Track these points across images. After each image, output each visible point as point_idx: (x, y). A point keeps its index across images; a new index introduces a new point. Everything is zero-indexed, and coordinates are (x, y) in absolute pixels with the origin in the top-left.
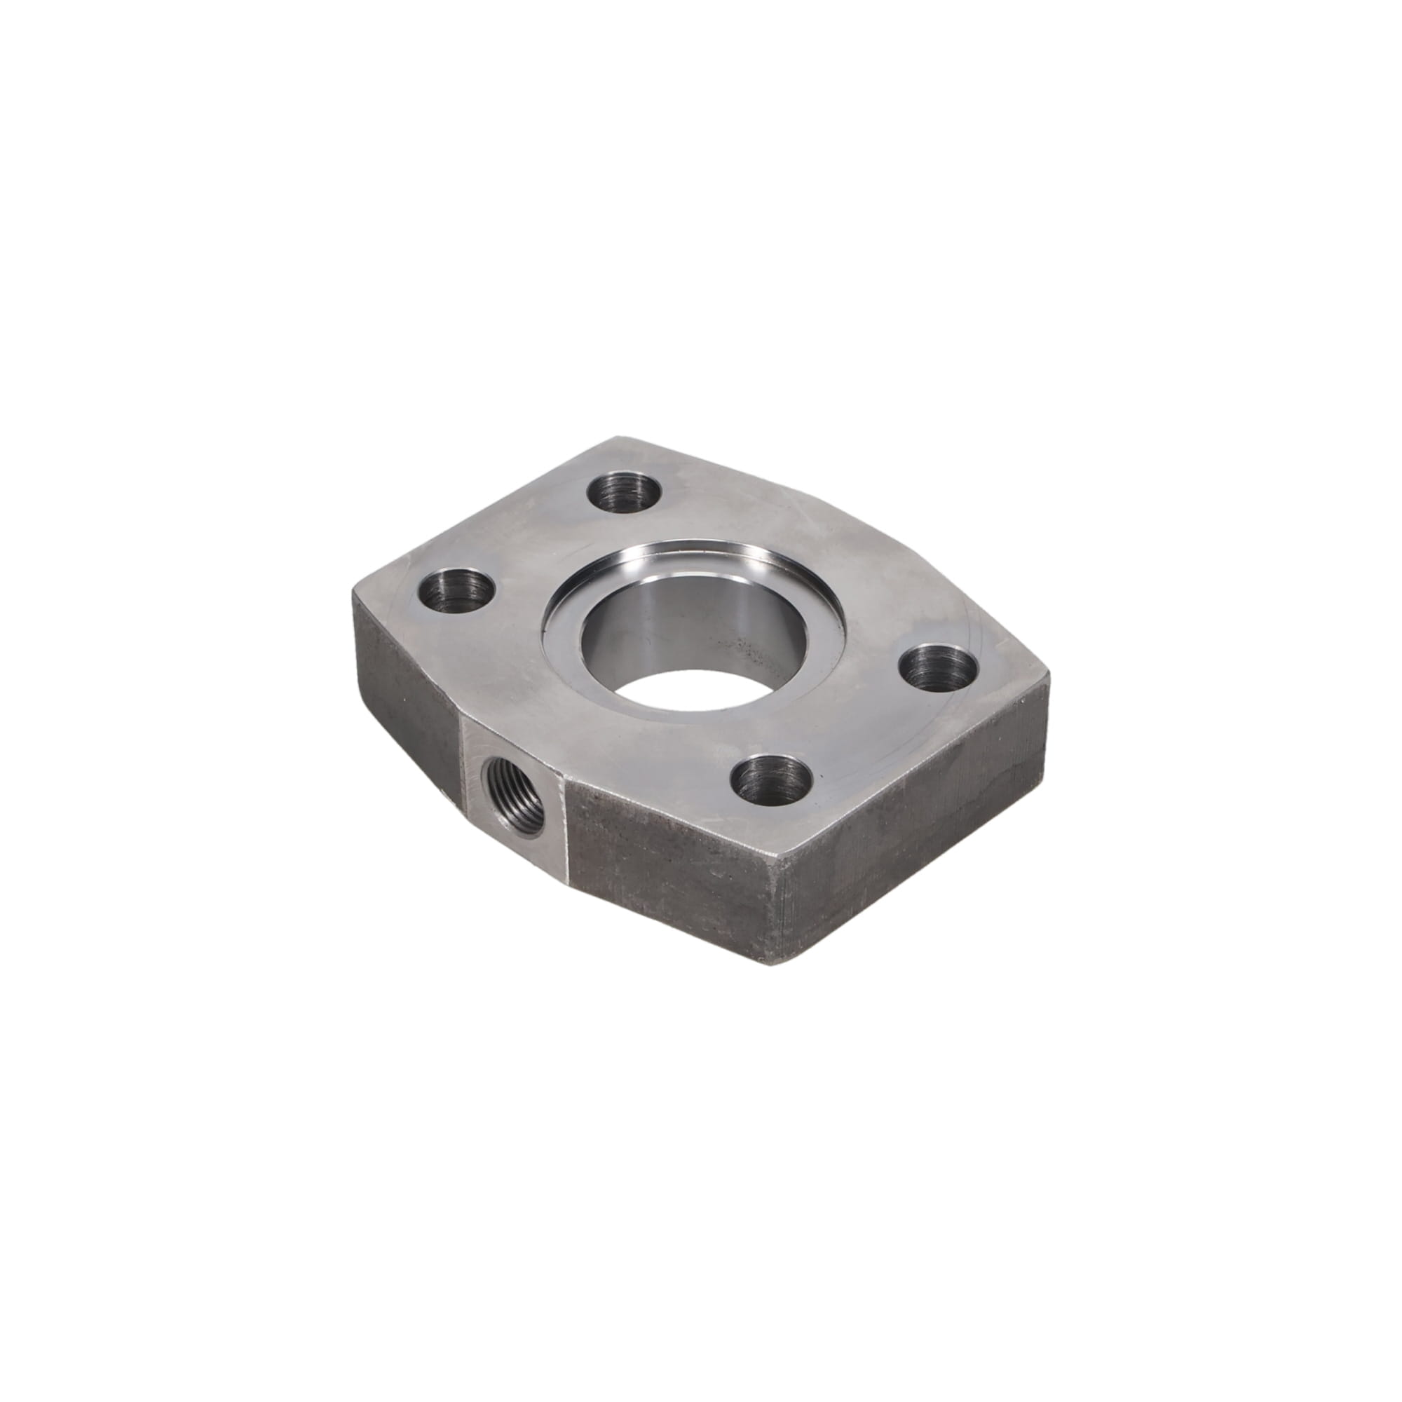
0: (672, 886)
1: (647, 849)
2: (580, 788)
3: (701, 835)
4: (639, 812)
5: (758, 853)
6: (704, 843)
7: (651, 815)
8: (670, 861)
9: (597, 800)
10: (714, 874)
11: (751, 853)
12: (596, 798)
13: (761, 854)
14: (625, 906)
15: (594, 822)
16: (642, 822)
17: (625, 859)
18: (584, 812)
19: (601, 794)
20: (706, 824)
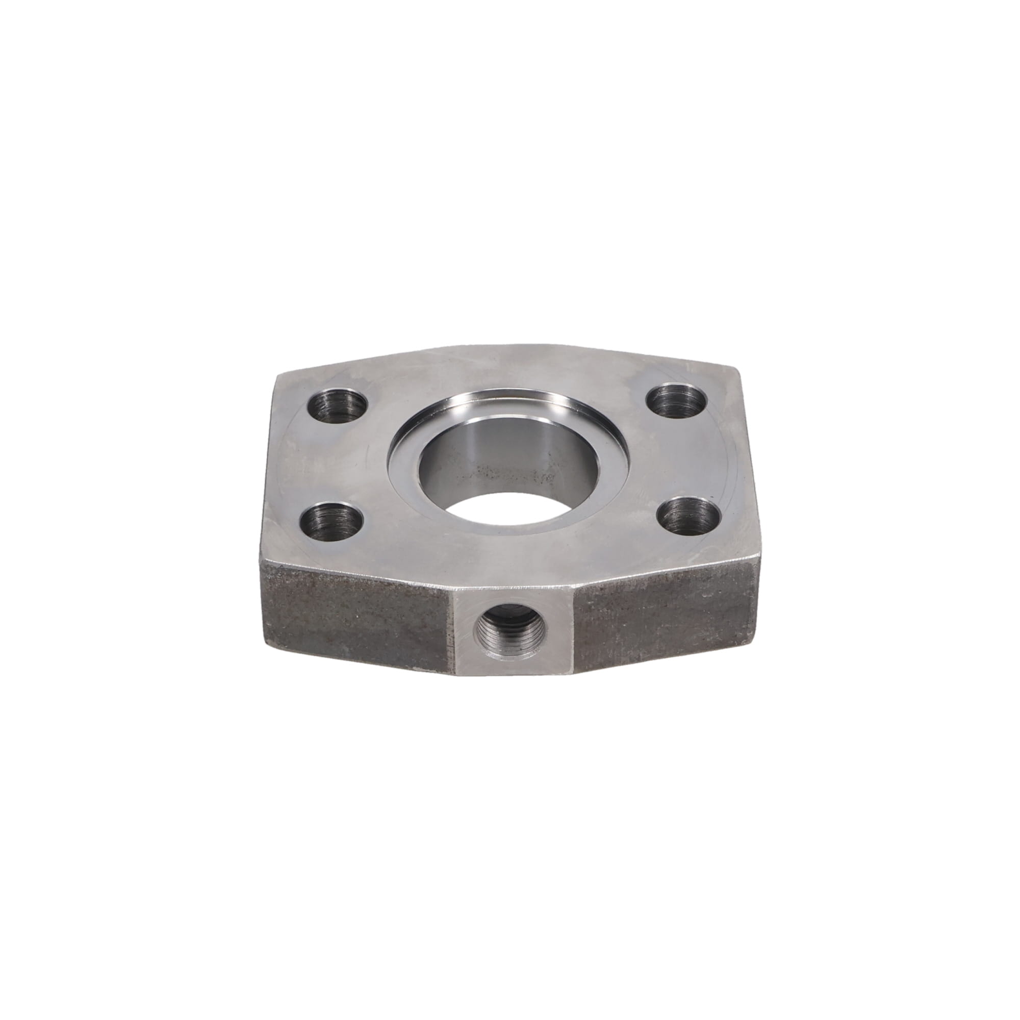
0: (667, 625)
1: (646, 607)
2: (588, 588)
3: (695, 571)
4: (639, 581)
5: (745, 560)
6: (697, 577)
7: (650, 578)
8: (666, 606)
9: (603, 591)
10: (705, 596)
11: (739, 563)
12: (602, 589)
13: (747, 560)
14: (624, 663)
15: (599, 610)
16: (642, 588)
17: (625, 625)
18: (590, 607)
19: (605, 584)
20: (694, 562)
